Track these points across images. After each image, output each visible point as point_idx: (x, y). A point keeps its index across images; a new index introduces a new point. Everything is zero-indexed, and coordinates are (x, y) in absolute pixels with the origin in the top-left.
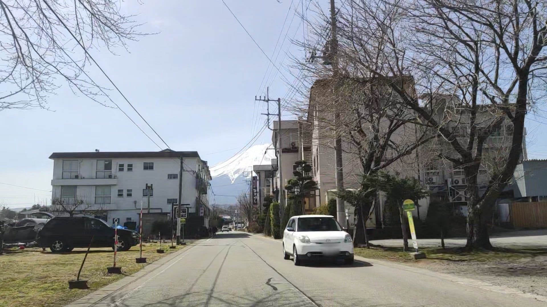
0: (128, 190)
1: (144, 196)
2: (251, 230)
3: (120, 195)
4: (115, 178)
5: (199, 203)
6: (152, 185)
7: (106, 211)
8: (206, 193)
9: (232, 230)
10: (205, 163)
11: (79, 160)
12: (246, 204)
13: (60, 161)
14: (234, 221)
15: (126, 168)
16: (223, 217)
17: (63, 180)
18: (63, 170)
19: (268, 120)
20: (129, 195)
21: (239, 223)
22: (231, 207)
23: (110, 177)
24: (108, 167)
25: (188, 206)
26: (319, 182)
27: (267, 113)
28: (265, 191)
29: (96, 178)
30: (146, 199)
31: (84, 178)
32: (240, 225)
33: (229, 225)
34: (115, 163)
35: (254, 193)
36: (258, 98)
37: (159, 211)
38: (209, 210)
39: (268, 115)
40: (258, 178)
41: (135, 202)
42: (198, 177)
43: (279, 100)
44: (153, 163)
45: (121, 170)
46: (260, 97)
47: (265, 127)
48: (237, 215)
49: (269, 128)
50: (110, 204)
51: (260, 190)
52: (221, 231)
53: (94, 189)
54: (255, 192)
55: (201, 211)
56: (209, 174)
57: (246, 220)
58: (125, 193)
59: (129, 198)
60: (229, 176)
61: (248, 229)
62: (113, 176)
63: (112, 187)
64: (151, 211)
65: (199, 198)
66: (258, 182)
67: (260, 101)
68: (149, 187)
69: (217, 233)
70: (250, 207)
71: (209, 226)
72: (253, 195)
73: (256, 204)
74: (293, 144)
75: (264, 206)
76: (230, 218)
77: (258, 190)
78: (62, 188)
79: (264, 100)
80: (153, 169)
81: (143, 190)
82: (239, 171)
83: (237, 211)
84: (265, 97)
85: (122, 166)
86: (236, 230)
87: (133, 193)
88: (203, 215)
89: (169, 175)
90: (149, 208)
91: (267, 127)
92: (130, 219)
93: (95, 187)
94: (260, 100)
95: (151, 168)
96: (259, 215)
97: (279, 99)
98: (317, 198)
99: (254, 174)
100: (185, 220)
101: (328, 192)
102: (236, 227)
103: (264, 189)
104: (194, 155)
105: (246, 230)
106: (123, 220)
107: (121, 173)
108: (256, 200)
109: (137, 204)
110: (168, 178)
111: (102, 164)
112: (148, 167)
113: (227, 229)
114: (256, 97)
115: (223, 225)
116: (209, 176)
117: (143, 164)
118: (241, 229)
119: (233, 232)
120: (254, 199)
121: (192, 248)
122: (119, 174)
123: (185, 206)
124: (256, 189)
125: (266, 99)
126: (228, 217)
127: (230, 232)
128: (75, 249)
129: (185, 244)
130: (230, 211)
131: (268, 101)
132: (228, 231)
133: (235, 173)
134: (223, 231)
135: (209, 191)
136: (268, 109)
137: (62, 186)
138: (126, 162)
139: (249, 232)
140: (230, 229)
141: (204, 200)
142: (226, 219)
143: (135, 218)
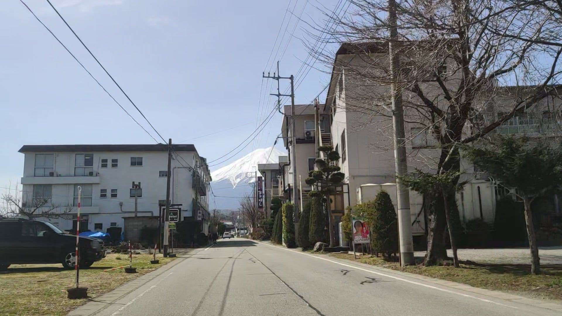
0: (113, 191)
1: (131, 197)
2: (256, 237)
3: (103, 196)
4: (96, 176)
5: (196, 206)
6: (139, 183)
7: (87, 215)
8: (204, 194)
9: (235, 237)
10: (203, 160)
11: (55, 154)
12: (250, 208)
13: (32, 155)
14: (237, 227)
15: (109, 163)
16: (225, 223)
17: (36, 177)
18: (35, 166)
19: (279, 101)
20: (114, 196)
21: (242, 229)
22: (233, 213)
23: (91, 174)
24: (89, 162)
25: (180, 207)
26: (347, 175)
27: (278, 94)
28: (272, 194)
29: (75, 176)
30: (133, 200)
31: (60, 176)
32: (242, 231)
33: (230, 231)
34: (97, 158)
35: (259, 195)
36: (266, 75)
37: (149, 215)
38: (209, 214)
39: (279, 95)
40: (263, 178)
41: (121, 205)
42: (195, 175)
43: (292, 78)
44: (142, 158)
45: (104, 166)
46: (269, 73)
47: (275, 110)
48: (239, 222)
49: (280, 111)
50: (91, 206)
51: (266, 191)
52: (223, 238)
53: (72, 189)
54: (260, 193)
55: (199, 215)
56: (209, 174)
57: (250, 225)
58: (109, 194)
59: (114, 199)
60: (231, 180)
61: (252, 236)
62: (94, 174)
63: (94, 186)
64: (139, 215)
65: (196, 200)
66: (263, 183)
67: (269, 79)
68: (136, 186)
69: (218, 241)
70: (254, 211)
71: (209, 232)
72: (258, 197)
73: (262, 207)
74: (308, 133)
75: (271, 209)
76: (233, 224)
77: (263, 192)
78: (34, 187)
79: (274, 78)
80: (142, 165)
81: (131, 189)
82: (241, 176)
83: (240, 217)
84: (274, 74)
85: (105, 161)
86: (238, 236)
87: (118, 193)
88: (200, 219)
89: (160, 172)
90: (136, 212)
91: (278, 110)
92: (115, 224)
93: (73, 186)
94: (269, 77)
95: (140, 164)
96: (265, 220)
97: (292, 76)
98: (346, 196)
99: (259, 174)
100: (174, 224)
101: (361, 187)
102: (238, 233)
103: (270, 191)
104: (191, 148)
105: (250, 236)
106: (106, 226)
107: (104, 169)
108: (262, 203)
109: (123, 207)
110: (160, 176)
111: (81, 159)
112: (136, 163)
113: (228, 236)
114: (264, 73)
115: (225, 232)
116: (208, 177)
117: (130, 158)
118: (244, 236)
119: (236, 239)
120: (259, 202)
121: (184, 262)
122: (102, 171)
123: (176, 207)
124: (261, 190)
125: (276, 76)
126: (230, 223)
127: (232, 239)
128: (12, 266)
129: (174, 256)
130: (232, 217)
131: (278, 78)
132: (230, 238)
133: (237, 177)
134: (224, 238)
135: (208, 193)
136: (278, 89)
137: (34, 185)
138: (109, 157)
139: (254, 239)
140: (233, 236)
141: (202, 203)
142: (228, 225)
143: (120, 223)
